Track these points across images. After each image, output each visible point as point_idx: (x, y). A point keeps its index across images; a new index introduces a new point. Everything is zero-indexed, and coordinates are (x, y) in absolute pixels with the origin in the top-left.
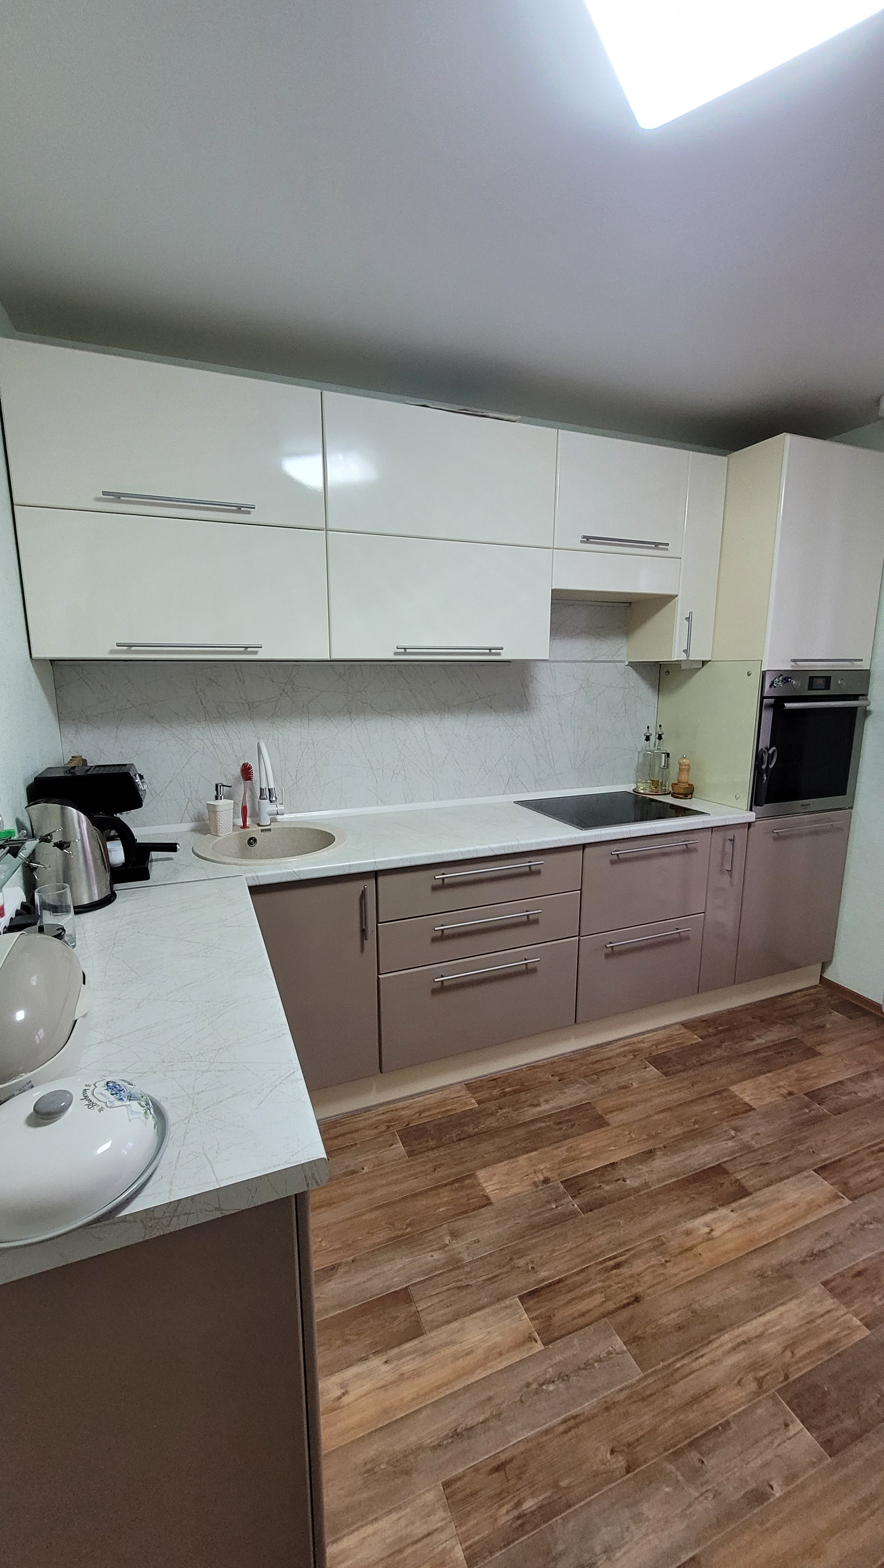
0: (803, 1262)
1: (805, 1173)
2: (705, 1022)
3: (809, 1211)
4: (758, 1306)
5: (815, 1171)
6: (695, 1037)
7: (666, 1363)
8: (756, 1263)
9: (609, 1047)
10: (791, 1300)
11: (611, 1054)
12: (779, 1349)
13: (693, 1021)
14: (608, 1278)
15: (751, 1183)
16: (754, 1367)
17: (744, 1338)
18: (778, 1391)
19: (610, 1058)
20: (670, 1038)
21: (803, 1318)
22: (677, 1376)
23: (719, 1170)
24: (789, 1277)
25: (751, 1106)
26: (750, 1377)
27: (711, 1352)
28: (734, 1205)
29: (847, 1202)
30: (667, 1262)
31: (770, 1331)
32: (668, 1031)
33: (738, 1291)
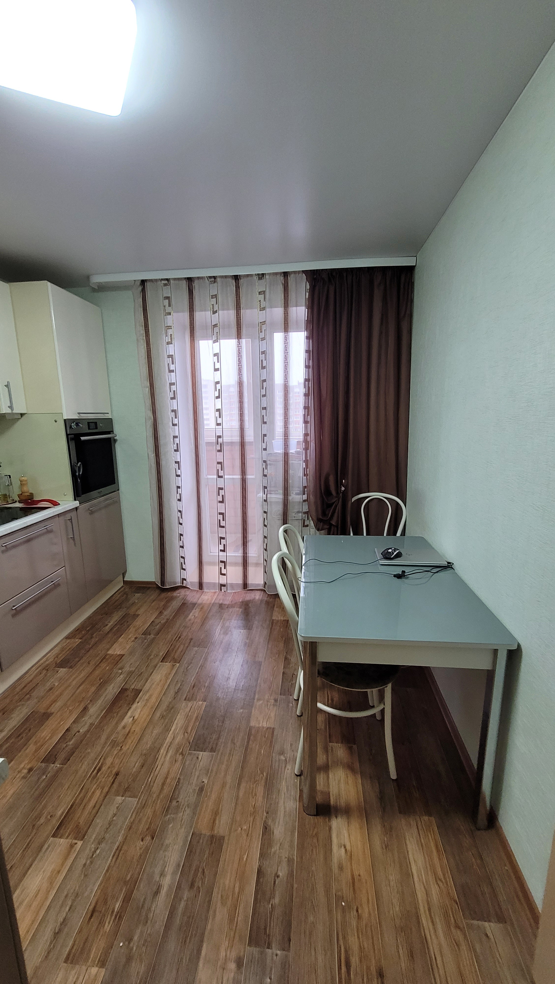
0: (175, 698)
1: (158, 665)
2: (78, 630)
3: (167, 678)
4: (167, 729)
5: (161, 662)
6: (77, 640)
7: (144, 785)
8: (158, 714)
9: (27, 675)
10: (177, 715)
11: (30, 679)
12: (182, 736)
13: (72, 633)
14: (98, 780)
15: (139, 686)
16: (177, 751)
17: (169, 744)
18: (190, 750)
19: (31, 681)
20: (62, 650)
21: (184, 717)
22: (152, 784)
23: (123, 691)
24: (173, 708)
25: (122, 655)
26: (178, 755)
27: (159, 762)
28: (137, 700)
29: (178, 665)
30: (121, 747)
31: (176, 733)
32: (60, 646)
33: (157, 730)
